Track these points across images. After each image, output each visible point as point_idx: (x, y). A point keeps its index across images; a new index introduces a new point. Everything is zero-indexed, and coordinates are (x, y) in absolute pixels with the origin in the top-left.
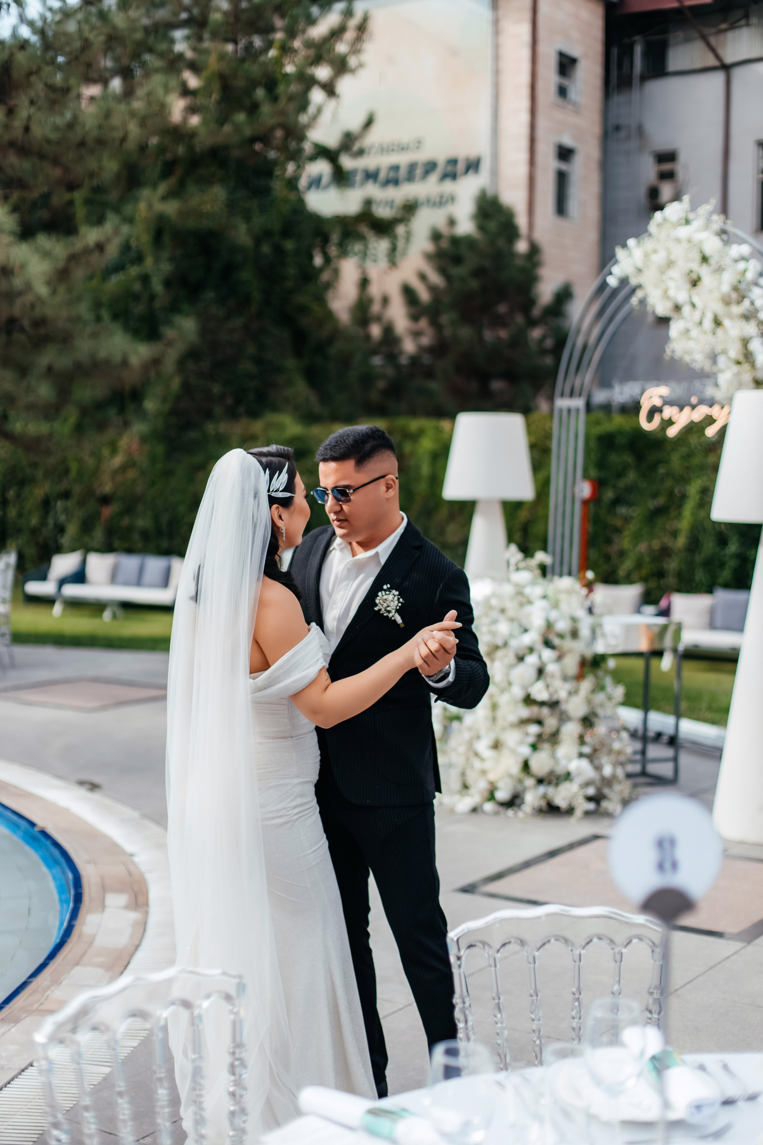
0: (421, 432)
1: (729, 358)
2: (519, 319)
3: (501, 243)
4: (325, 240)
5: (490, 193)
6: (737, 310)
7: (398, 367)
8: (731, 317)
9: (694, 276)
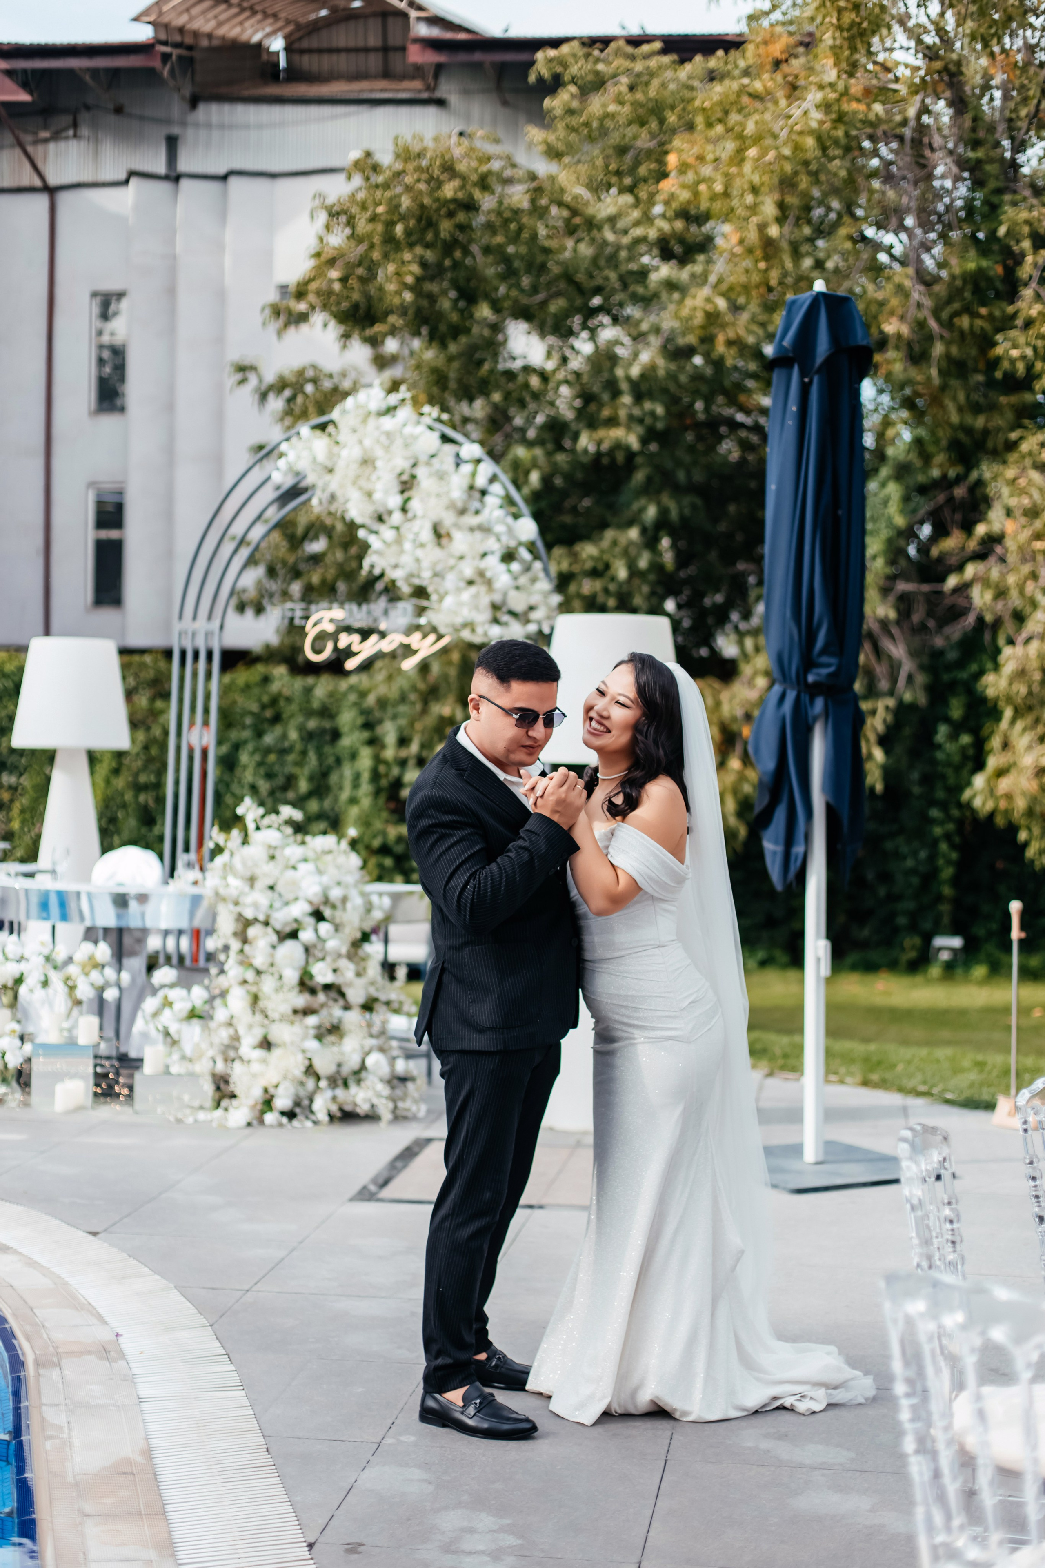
8: (462, 529)
9: (408, 477)
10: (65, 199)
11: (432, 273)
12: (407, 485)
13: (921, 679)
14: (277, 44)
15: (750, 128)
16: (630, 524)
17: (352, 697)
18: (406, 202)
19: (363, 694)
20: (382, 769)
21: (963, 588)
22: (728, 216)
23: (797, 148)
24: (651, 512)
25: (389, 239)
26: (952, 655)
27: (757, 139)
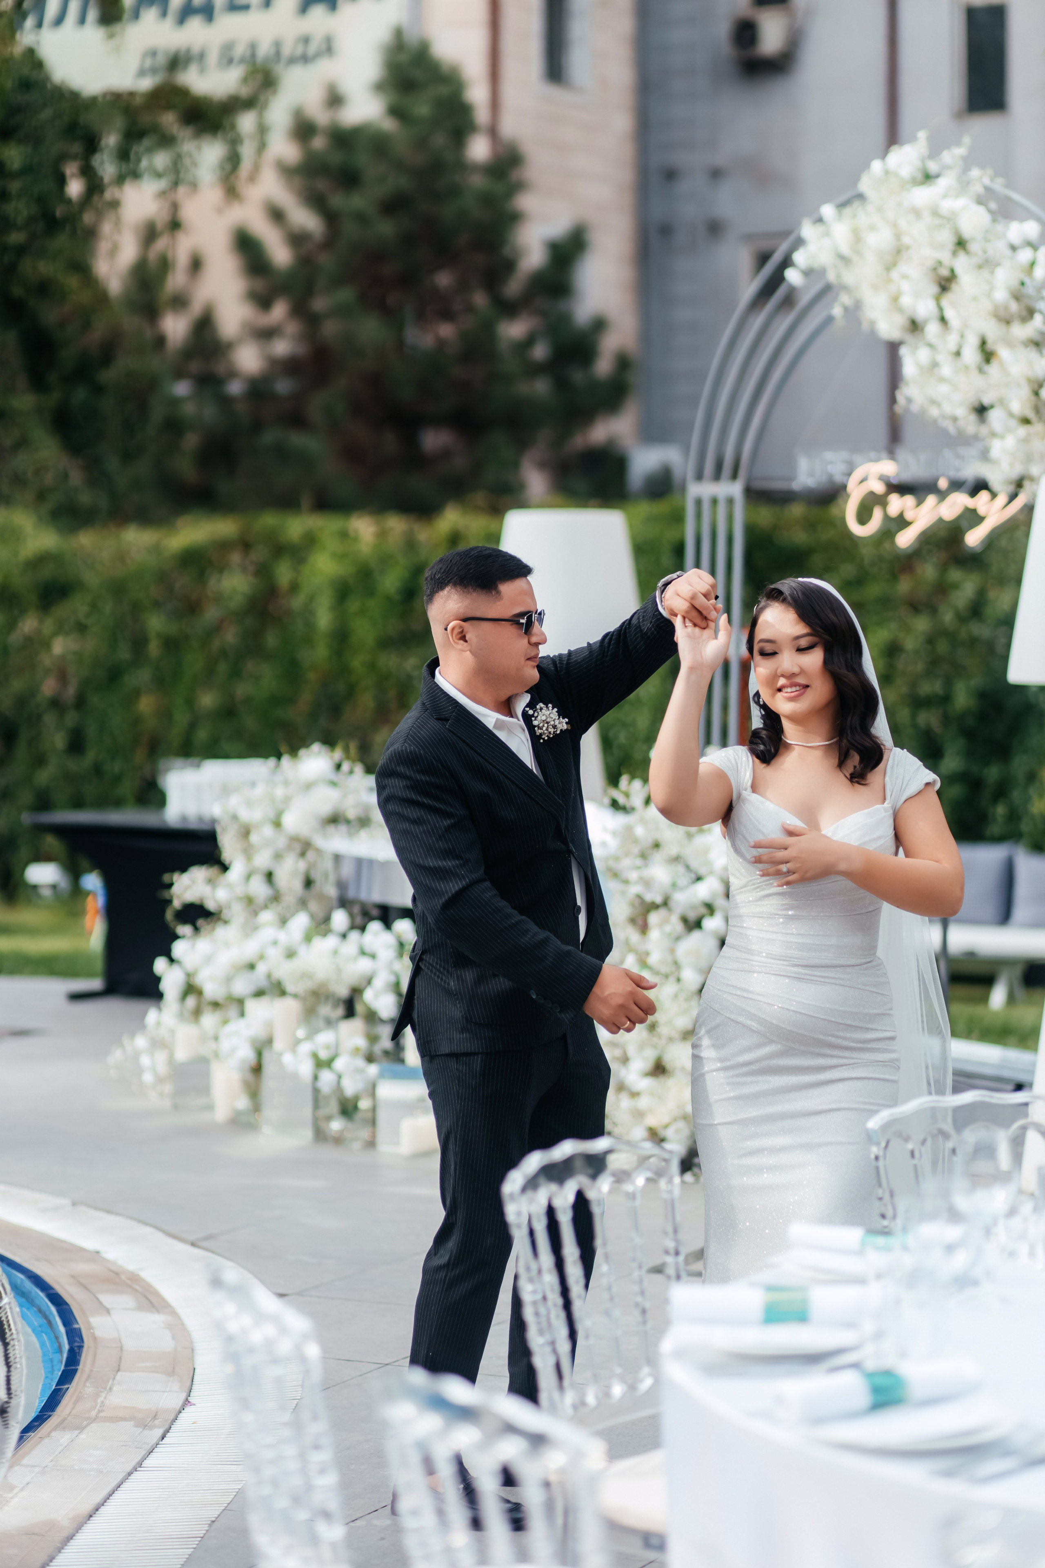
0: (310, 541)
1: (1011, 415)
2: (480, 299)
3: (439, 140)
4: (92, 145)
5: (412, 37)
6: (1022, 331)
7: (225, 402)
8: (1010, 344)
9: (945, 272)
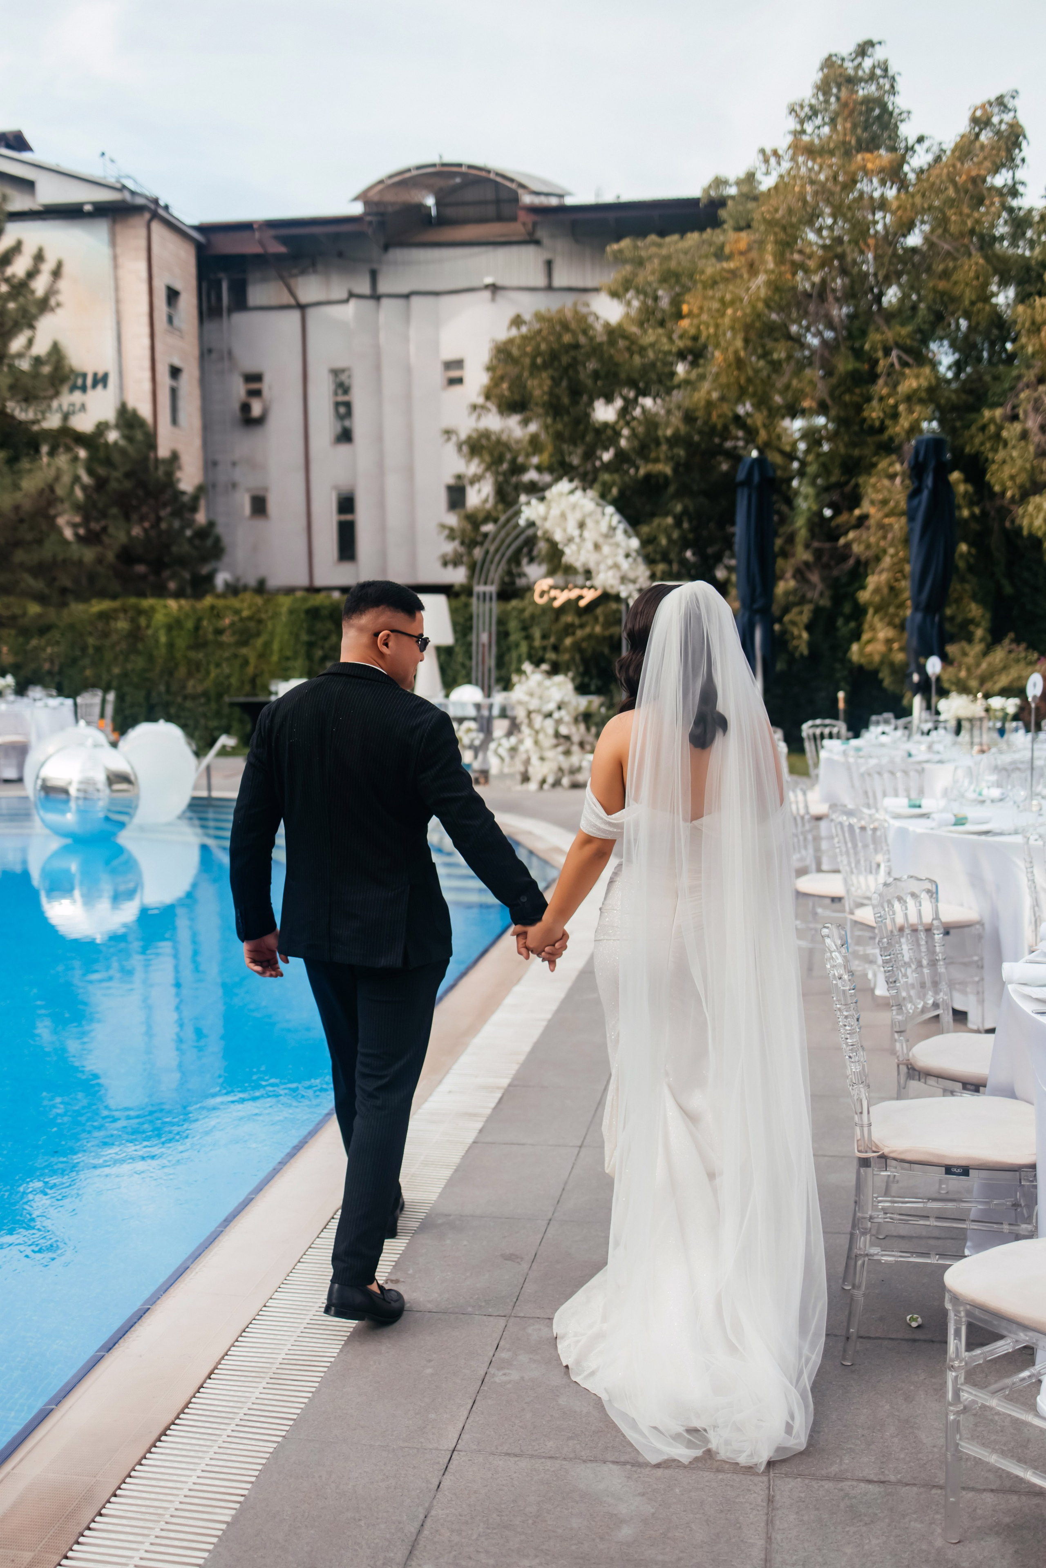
5: (125, 403)
10: (312, 313)
11: (556, 382)
12: (582, 525)
13: (827, 593)
14: (430, 201)
15: (728, 297)
16: (666, 514)
17: (515, 614)
18: (543, 346)
19: (522, 611)
20: (533, 652)
21: (848, 545)
22: (717, 346)
23: (754, 307)
24: (679, 508)
25: (533, 365)
26: (844, 580)
27: (732, 303)
